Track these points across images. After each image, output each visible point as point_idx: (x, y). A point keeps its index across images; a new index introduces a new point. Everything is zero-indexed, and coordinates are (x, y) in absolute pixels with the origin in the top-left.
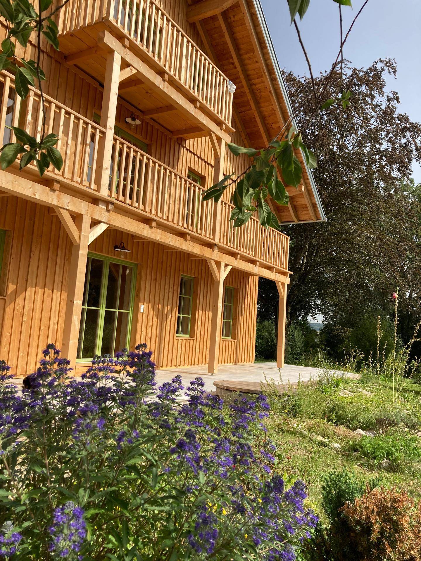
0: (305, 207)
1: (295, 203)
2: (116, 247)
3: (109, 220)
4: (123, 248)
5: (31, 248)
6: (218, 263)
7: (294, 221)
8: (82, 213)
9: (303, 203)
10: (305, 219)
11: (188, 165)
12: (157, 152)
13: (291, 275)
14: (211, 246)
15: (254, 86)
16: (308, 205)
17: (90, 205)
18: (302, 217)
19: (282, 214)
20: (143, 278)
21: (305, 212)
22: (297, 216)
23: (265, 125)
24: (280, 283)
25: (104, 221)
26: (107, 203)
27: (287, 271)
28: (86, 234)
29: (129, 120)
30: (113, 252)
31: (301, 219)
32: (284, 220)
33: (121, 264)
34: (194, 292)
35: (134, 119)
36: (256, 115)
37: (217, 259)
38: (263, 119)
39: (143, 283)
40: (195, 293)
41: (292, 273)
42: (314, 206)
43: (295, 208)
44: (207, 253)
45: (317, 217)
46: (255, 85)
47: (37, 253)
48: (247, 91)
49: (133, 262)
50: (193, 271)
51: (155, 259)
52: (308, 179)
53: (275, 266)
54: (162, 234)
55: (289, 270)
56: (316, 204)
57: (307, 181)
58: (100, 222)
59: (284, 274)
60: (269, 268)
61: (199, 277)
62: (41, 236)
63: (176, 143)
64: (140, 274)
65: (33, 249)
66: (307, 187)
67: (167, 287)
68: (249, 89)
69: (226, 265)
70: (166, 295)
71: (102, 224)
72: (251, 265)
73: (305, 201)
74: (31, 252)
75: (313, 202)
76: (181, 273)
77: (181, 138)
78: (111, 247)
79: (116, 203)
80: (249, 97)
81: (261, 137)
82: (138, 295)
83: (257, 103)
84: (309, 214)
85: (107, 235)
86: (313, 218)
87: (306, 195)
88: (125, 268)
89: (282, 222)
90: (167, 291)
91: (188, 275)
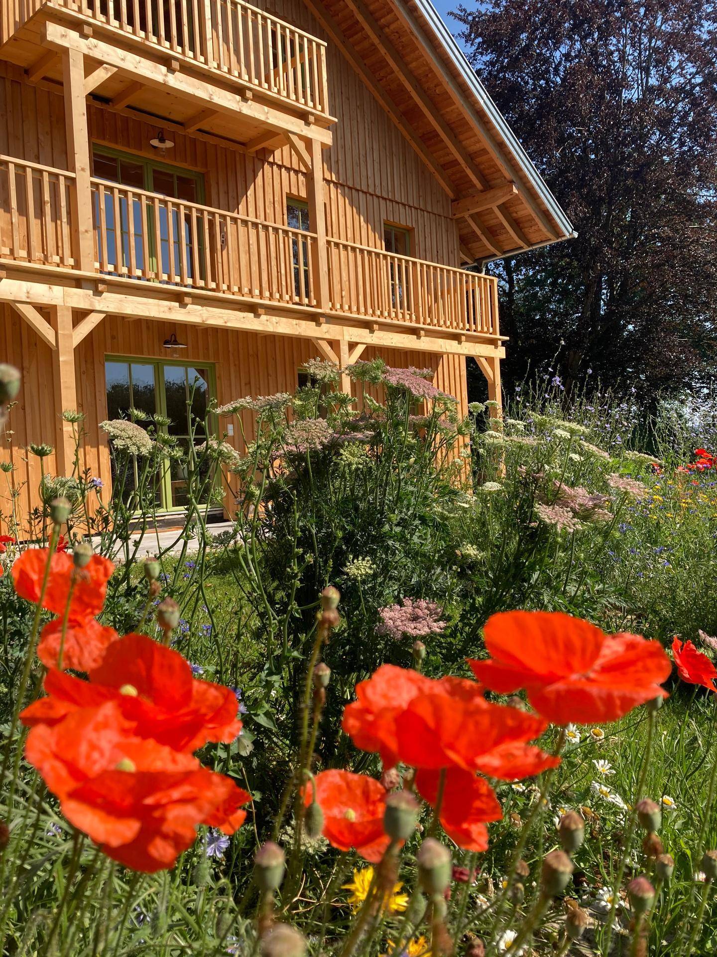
0: (530, 220)
1: (515, 215)
2: (166, 342)
3: (105, 307)
4: (175, 342)
7: (521, 248)
9: (525, 213)
10: (539, 240)
11: (286, 190)
12: (220, 182)
13: (506, 343)
14: (313, 317)
15: (387, 30)
16: (534, 215)
18: (534, 237)
19: (498, 239)
21: (533, 228)
22: (522, 237)
23: (425, 92)
24: (483, 360)
25: (95, 309)
27: (498, 336)
28: (66, 332)
29: (155, 142)
31: (532, 241)
32: (507, 248)
35: (162, 140)
36: (402, 78)
37: (331, 337)
38: (418, 83)
41: (507, 338)
42: (545, 215)
43: (516, 223)
45: (557, 233)
46: (388, 27)
47: (33, 369)
48: (376, 41)
53: (465, 332)
55: (501, 335)
56: (546, 210)
58: (88, 312)
59: (492, 342)
60: (452, 337)
63: (256, 160)
64: (220, 378)
65: (26, 364)
68: (379, 37)
69: (353, 345)
71: (91, 314)
73: (526, 209)
75: (541, 207)
76: (298, 368)
77: (264, 149)
78: (158, 344)
79: (111, 281)
80: (383, 51)
81: (423, 115)
83: (399, 57)
84: (540, 230)
86: (549, 235)
87: (523, 198)
89: (505, 253)
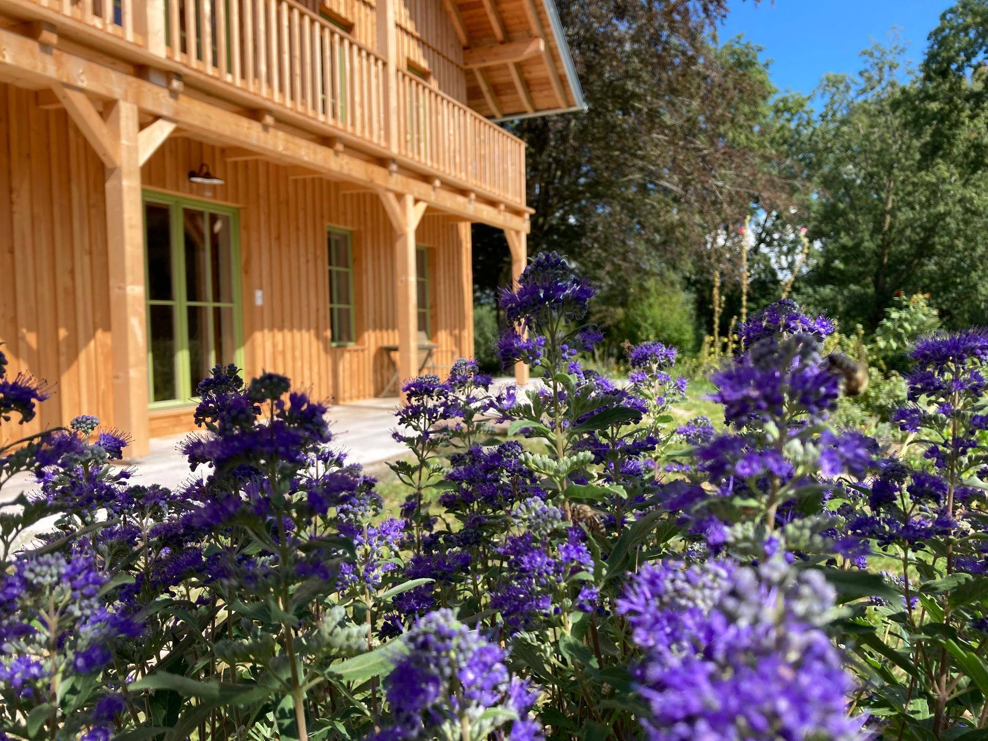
0: (546, 83)
1: (527, 75)
2: (192, 174)
3: (177, 113)
4: (208, 176)
5: (10, 182)
6: (400, 197)
7: (526, 112)
8: (117, 96)
9: (542, 74)
10: (546, 106)
13: (531, 216)
14: (382, 161)
16: (551, 79)
17: (132, 79)
18: (541, 102)
19: (504, 98)
20: (254, 236)
21: (546, 93)
22: (531, 100)
24: (512, 233)
25: (164, 112)
26: (169, 74)
27: (524, 207)
28: (130, 144)
30: (187, 184)
31: (539, 106)
32: (508, 111)
33: (207, 210)
34: (354, 260)
37: (399, 188)
39: (254, 244)
40: (358, 260)
41: (534, 211)
42: (562, 80)
43: (527, 85)
44: (377, 176)
45: (569, 102)
47: (25, 192)
49: (229, 204)
50: (349, 217)
51: (273, 197)
52: (549, 26)
53: (503, 199)
54: (287, 141)
55: (527, 206)
56: (565, 76)
57: (547, 30)
58: (157, 117)
59: (518, 213)
60: (493, 203)
61: (362, 228)
62: (29, 156)
64: (247, 227)
65: (15, 184)
66: (547, 43)
67: (302, 251)
69: (416, 201)
70: (303, 266)
71: (160, 122)
72: (460, 199)
73: (545, 70)
74: (11, 191)
75: (560, 71)
76: (327, 224)
78: (183, 175)
79: (186, 75)
82: (247, 271)
84: (554, 96)
85: (171, 151)
86: (561, 102)
87: (546, 59)
88: (214, 218)
89: (504, 115)
90: (303, 260)
91: (341, 227)
